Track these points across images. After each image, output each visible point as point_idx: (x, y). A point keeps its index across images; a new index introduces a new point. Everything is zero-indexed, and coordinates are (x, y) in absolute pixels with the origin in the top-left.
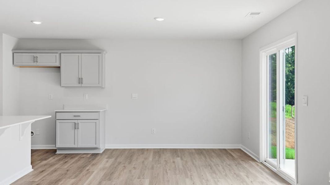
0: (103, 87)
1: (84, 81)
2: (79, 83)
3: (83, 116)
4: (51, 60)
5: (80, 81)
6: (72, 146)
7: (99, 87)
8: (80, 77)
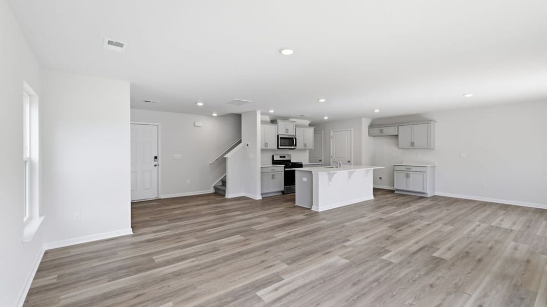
0: (432, 148)
1: (415, 144)
2: (412, 146)
3: (414, 169)
4: (392, 131)
5: (412, 144)
6: (405, 189)
7: (428, 148)
8: (412, 141)
